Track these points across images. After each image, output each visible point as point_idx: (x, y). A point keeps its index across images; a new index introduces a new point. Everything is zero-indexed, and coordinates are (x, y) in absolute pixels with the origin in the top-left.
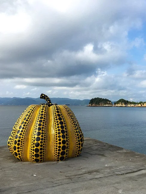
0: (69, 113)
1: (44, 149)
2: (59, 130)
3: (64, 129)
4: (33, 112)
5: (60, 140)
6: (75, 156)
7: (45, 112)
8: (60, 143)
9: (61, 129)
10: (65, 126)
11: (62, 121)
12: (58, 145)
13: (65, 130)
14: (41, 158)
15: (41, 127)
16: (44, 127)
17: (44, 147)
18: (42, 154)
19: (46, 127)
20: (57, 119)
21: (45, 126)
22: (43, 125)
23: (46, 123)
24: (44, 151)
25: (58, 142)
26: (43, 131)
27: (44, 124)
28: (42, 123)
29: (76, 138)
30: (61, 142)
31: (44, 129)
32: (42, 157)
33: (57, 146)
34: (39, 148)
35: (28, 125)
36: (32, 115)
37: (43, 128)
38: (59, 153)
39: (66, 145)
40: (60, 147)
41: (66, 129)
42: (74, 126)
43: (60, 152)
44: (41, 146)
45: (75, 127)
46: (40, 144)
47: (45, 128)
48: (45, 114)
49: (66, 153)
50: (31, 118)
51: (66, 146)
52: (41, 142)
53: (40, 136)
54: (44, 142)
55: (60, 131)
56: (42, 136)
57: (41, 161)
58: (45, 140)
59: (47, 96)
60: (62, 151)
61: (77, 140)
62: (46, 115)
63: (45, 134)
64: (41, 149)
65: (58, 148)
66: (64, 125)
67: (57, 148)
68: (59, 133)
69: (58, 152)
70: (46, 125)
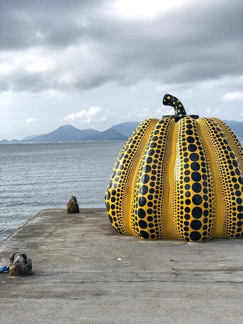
0: (218, 136)
1: (155, 212)
2: (187, 173)
3: (200, 171)
4: (141, 133)
5: (188, 195)
6: (232, 236)
7: (162, 134)
8: (188, 202)
9: (192, 171)
10: (203, 164)
11: (198, 152)
12: (185, 206)
13: (202, 174)
14: (152, 231)
15: (151, 165)
16: (157, 165)
17: (155, 207)
18: (153, 222)
19: (161, 166)
20: (185, 149)
21: (160, 164)
22: (156, 161)
23: (161, 156)
24: (155, 217)
25: (185, 198)
26: (154, 173)
27: (158, 159)
28: (153, 157)
29: (233, 194)
30: (190, 198)
31: (157, 170)
32: (154, 228)
33: (182, 208)
34: (146, 208)
35: (130, 161)
36: (139, 139)
37: (154, 167)
38: (186, 223)
39: (201, 206)
40: (187, 210)
41: (204, 170)
42: (228, 165)
43: (190, 221)
44: (150, 204)
45: (231, 168)
46: (148, 201)
47: (159, 168)
48: (161, 138)
49: (203, 224)
50: (138, 146)
51: (204, 209)
52: (150, 197)
53: (148, 184)
54: (156, 197)
55: (190, 176)
56: (152, 184)
57: (153, 237)
58: (157, 192)
59: (176, 99)
60: (192, 219)
61: (233, 199)
62: (165, 140)
63: (159, 179)
64: (150, 211)
65: (185, 213)
66: (200, 162)
67: (182, 213)
68: (187, 180)
69: (184, 220)
70: (162, 162)
